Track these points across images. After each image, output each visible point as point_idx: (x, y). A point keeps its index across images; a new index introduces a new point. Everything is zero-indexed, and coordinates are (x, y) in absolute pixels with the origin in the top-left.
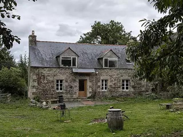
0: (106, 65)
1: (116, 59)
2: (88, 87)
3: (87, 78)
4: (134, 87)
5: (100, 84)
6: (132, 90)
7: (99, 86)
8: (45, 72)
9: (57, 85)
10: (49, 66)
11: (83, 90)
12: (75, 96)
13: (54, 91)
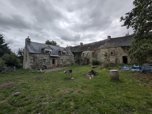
0: (62, 54)
1: (65, 52)
2: (56, 62)
3: (56, 59)
4: (71, 62)
5: (60, 61)
6: (70, 63)
7: (60, 62)
8: (38, 56)
9: (43, 62)
10: (39, 53)
11: (54, 64)
12: (51, 66)
13: (41, 64)
